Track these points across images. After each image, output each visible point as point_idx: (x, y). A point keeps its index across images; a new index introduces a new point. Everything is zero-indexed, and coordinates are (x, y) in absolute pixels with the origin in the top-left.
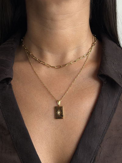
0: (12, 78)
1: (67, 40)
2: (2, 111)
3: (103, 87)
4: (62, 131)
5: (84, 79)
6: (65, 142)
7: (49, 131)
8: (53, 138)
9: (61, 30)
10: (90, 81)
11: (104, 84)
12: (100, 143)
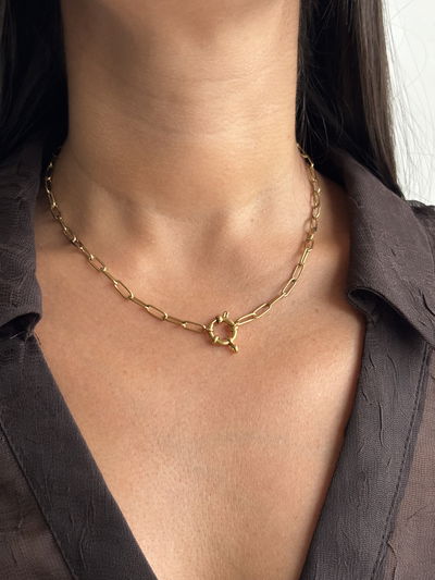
0: (38, 312)
1: (227, 169)
2: (7, 440)
3: (369, 334)
4: (235, 499)
5: (294, 302)
6: (248, 538)
7: (186, 500)
8: (201, 528)
9: (208, 133)
10: (317, 311)
11: (373, 322)
12: (389, 537)
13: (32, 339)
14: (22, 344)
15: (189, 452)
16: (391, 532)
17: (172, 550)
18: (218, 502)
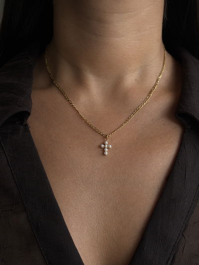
0: (29, 111)
2: (11, 169)
5: (153, 120)
7: (94, 209)
8: (100, 222)
10: (164, 124)
11: (188, 129)
12: (183, 231)
13: (26, 125)
14: (22, 127)
15: (97, 187)
16: (185, 229)
17: (86, 231)
18: (109, 211)
